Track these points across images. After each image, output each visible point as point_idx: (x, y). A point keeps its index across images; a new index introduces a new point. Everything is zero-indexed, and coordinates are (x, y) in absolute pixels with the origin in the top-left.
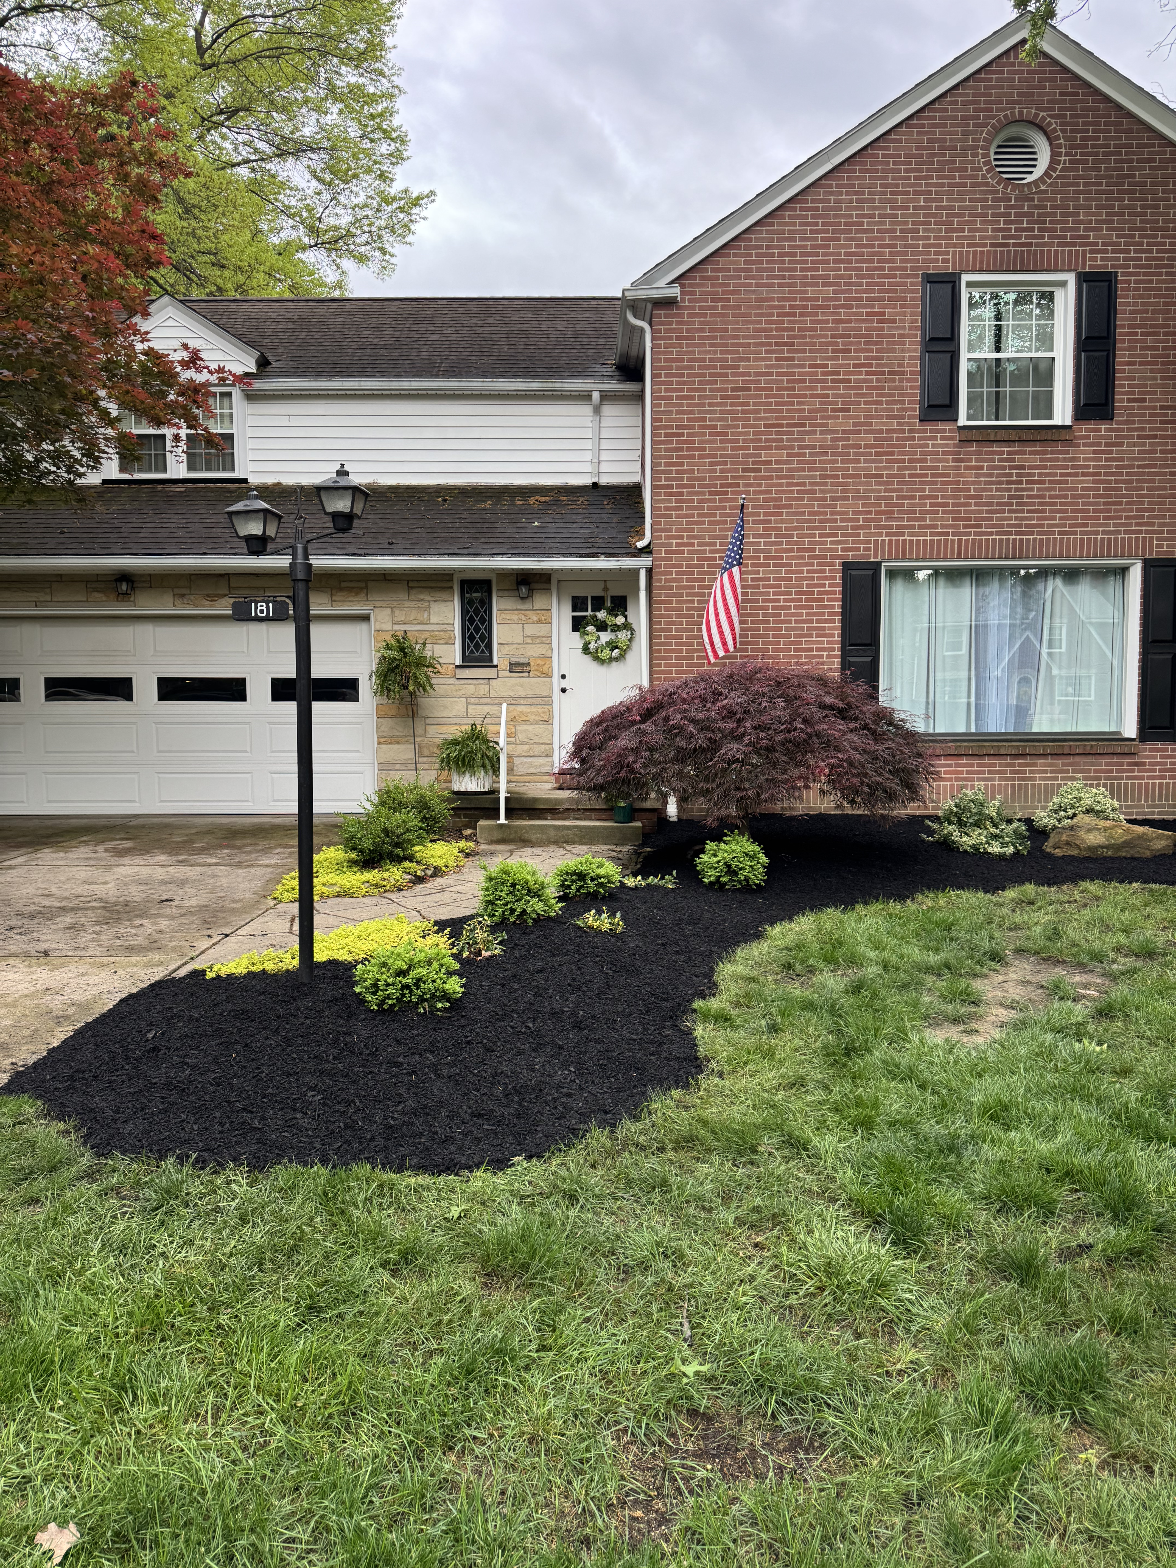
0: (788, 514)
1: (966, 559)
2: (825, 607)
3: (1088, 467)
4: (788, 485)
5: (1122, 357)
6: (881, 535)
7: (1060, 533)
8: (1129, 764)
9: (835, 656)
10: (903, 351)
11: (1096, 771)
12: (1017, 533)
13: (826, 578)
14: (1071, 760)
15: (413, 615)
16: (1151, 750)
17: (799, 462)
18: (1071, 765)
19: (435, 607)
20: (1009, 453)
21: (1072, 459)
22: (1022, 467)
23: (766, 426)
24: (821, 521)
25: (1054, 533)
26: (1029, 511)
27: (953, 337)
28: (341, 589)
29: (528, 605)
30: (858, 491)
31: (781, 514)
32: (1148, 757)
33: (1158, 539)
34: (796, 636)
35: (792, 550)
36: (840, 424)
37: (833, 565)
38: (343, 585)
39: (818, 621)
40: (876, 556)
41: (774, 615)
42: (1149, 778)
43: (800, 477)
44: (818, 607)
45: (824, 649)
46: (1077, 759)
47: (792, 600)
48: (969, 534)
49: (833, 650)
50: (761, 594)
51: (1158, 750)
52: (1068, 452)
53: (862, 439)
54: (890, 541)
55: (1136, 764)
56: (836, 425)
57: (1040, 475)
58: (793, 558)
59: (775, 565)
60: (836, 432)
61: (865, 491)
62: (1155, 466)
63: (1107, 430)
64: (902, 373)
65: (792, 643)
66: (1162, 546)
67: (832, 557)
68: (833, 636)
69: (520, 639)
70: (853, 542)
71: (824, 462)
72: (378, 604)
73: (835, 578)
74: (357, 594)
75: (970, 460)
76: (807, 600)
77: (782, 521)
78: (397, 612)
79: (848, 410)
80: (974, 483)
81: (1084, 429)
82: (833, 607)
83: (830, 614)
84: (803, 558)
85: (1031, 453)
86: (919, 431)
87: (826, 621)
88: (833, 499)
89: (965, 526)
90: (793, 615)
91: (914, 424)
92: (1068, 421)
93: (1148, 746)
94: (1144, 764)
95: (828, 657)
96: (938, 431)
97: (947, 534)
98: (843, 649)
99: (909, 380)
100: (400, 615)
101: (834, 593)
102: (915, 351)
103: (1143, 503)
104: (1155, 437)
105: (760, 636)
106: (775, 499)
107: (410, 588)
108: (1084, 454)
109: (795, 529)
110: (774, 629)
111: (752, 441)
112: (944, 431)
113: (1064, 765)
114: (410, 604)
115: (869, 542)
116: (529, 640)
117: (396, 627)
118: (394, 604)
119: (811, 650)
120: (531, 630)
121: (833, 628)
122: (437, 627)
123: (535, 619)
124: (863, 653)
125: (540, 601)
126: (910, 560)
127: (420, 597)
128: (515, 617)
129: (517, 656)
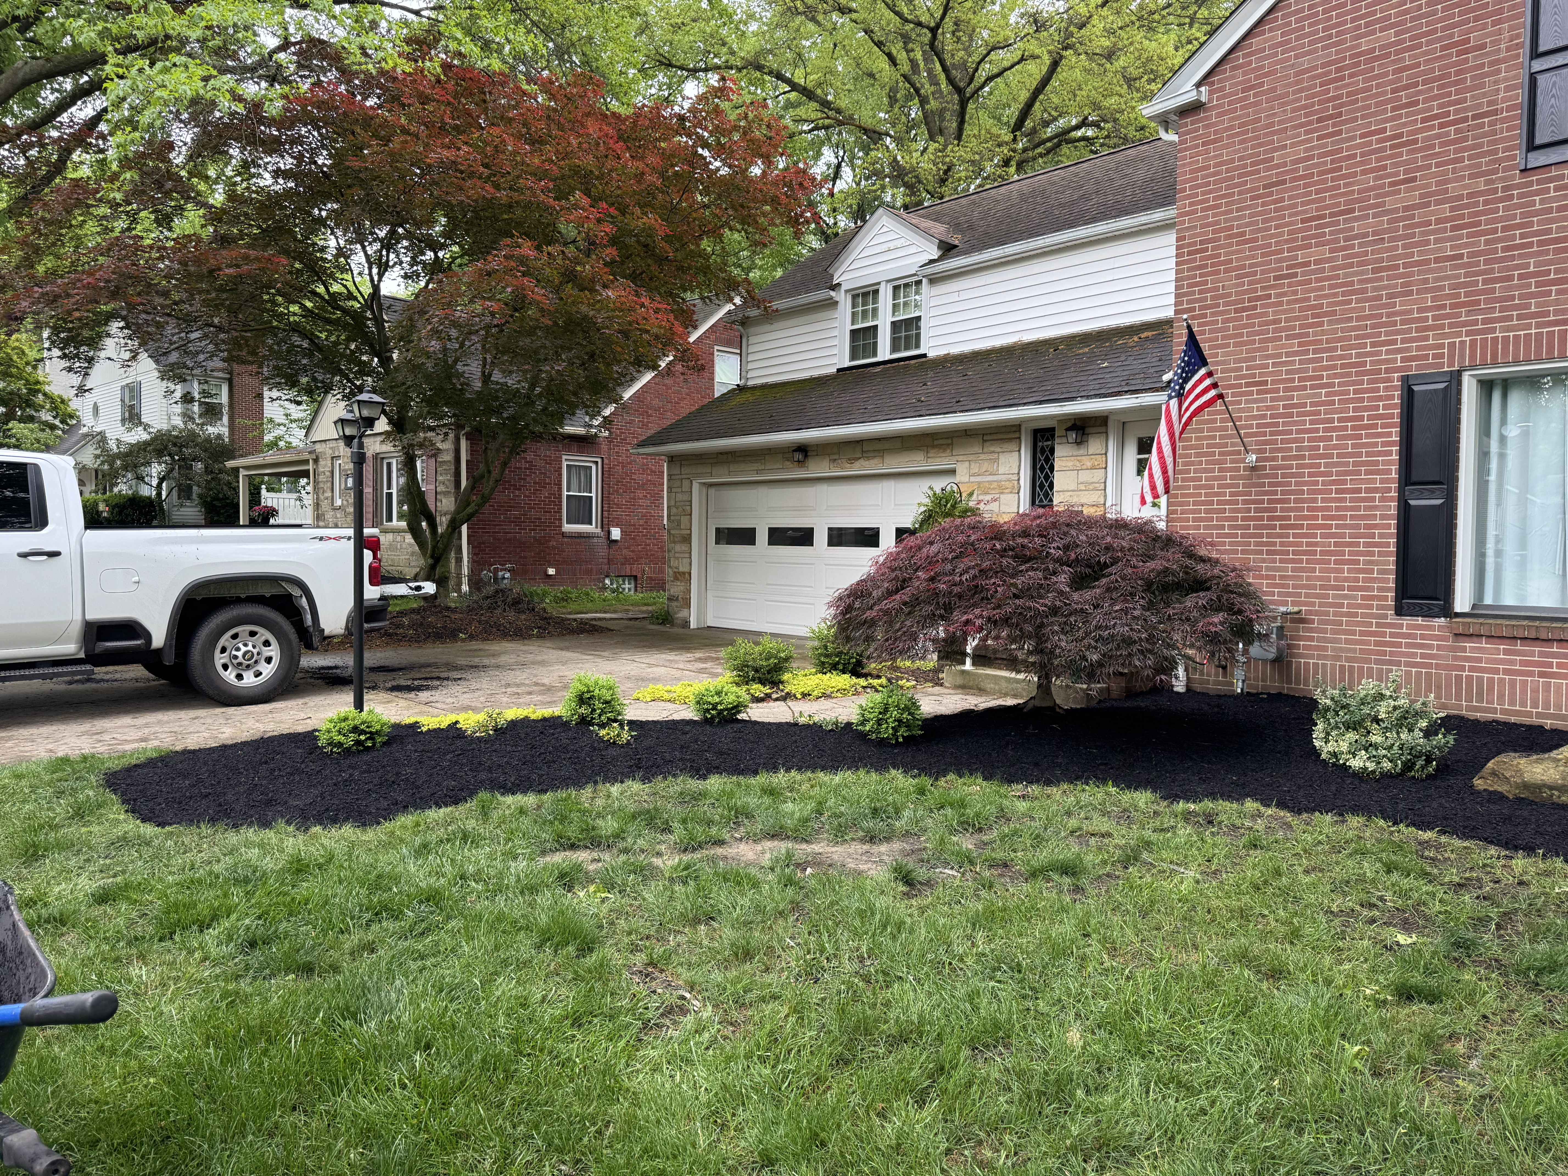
0: (1330, 322)
2: (1379, 435)
4: (1331, 287)
6: (1459, 334)
9: (1391, 499)
10: (1498, 83)
13: (1380, 399)
15: (986, 466)
17: (1345, 257)
19: (1003, 458)
23: (1303, 221)
24: (1373, 326)
28: (934, 447)
29: (1081, 452)
30: (1426, 281)
31: (1321, 324)
34: (1338, 474)
35: (1335, 367)
36: (1400, 199)
37: (1389, 380)
38: (936, 442)
39: (1368, 454)
40: (1451, 364)
41: (1311, 448)
43: (1347, 275)
44: (1368, 436)
45: (1376, 490)
47: (1334, 429)
49: (1389, 490)
50: (1295, 423)
53: (1433, 213)
54: (1473, 343)
56: (1396, 201)
58: (1336, 376)
59: (1313, 387)
60: (1395, 211)
61: (1436, 280)
64: (1497, 113)
65: (1334, 482)
67: (1387, 371)
68: (1389, 472)
69: (1073, 486)
70: (1418, 348)
71: (1379, 251)
72: (960, 458)
73: (1392, 397)
74: (945, 450)
76: (1354, 428)
77: (1323, 333)
78: (973, 465)
79: (1414, 179)
82: (1390, 434)
83: (1384, 444)
84: (1349, 375)
86: (1520, 187)
87: (1380, 453)
88: (1390, 296)
90: (1335, 447)
91: (1512, 178)
95: (1382, 499)
96: (1551, 181)
98: (1401, 490)
99: (1504, 120)
100: (975, 468)
101: (1392, 416)
102: (1516, 77)
105: (1293, 475)
106: (1314, 307)
107: (984, 441)
109: (1339, 340)
110: (1311, 466)
111: (1287, 241)
112: (1561, 177)
114: (982, 456)
115: (1442, 346)
116: (1082, 487)
117: (973, 479)
118: (971, 457)
119: (1359, 491)
120: (1085, 476)
121: (1389, 463)
122: (1003, 477)
123: (1089, 464)
124: (1432, 491)
125: (1095, 445)
126: (1507, 364)
127: (992, 449)
128: (1070, 464)
129: (1071, 504)
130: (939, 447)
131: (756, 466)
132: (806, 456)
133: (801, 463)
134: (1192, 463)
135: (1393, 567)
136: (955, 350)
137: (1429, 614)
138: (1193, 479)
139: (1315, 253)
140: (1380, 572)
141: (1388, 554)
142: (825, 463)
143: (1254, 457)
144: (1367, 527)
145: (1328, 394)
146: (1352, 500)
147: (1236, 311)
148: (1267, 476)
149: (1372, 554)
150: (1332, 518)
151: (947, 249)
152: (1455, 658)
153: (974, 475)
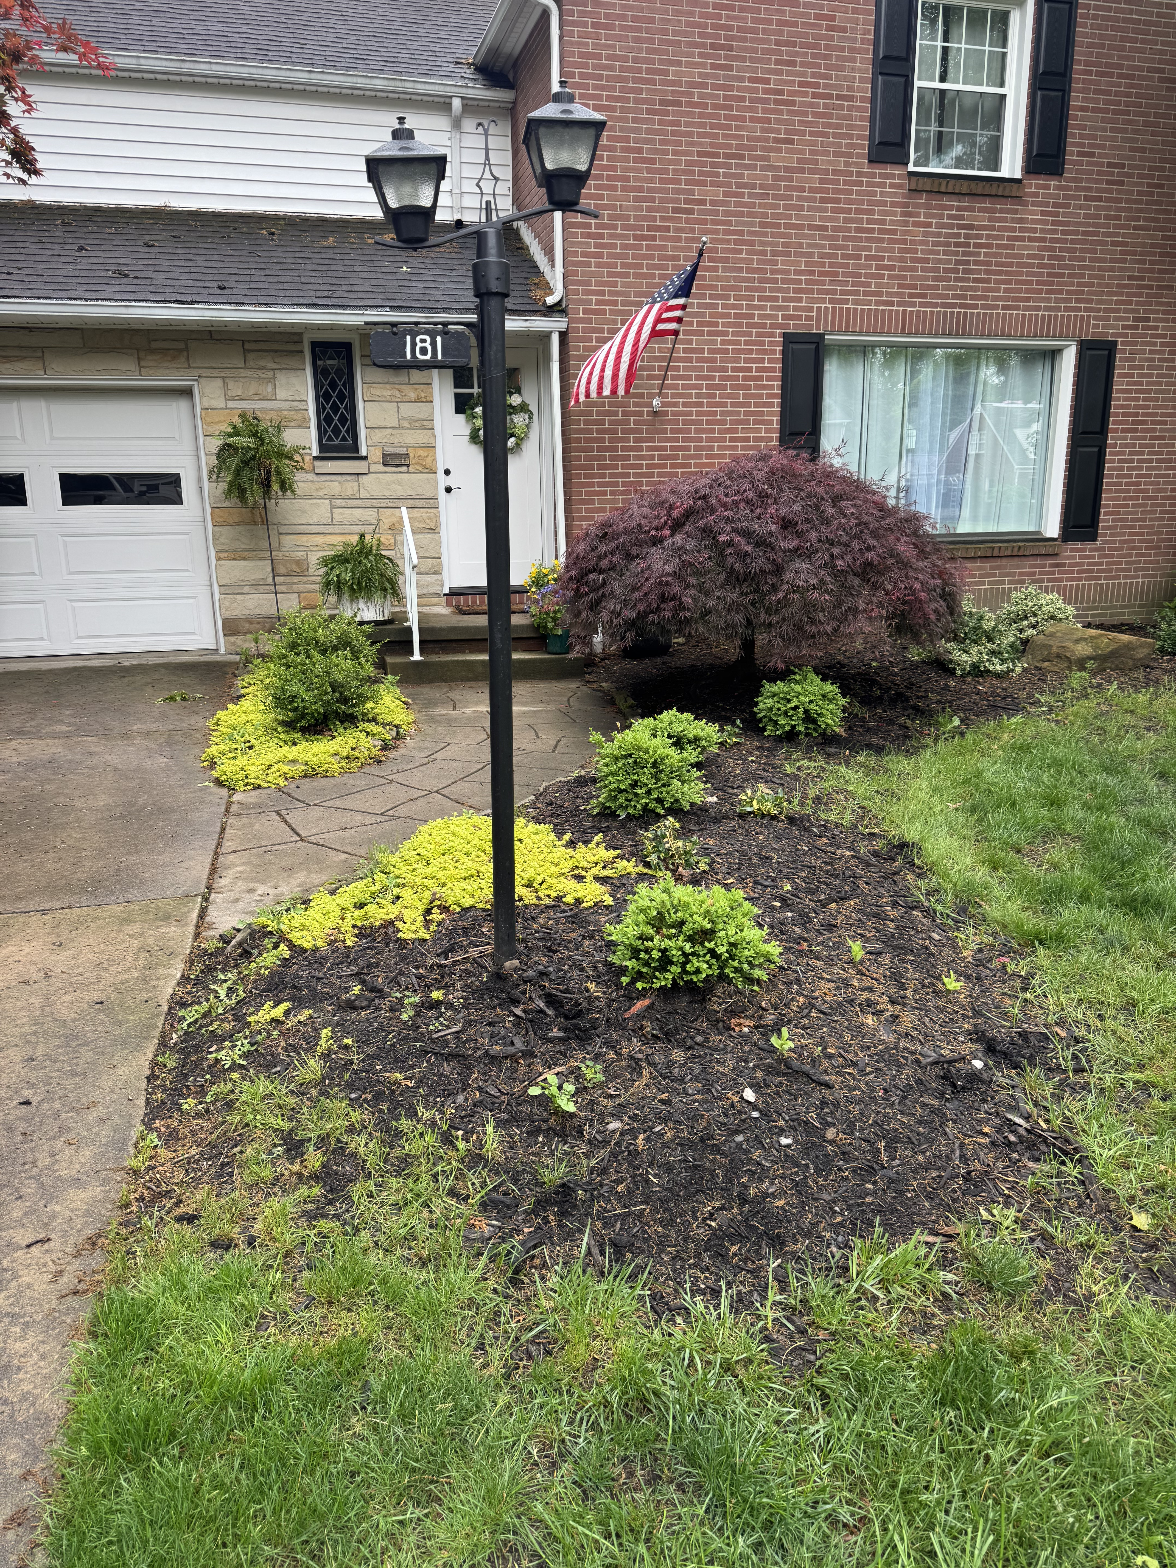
1: (909, 334)
2: (764, 387)
3: (1035, 230)
4: (726, 232)
5: (1076, 100)
6: (824, 301)
7: (1004, 307)
8: (1051, 566)
10: (853, 69)
11: (1021, 574)
12: (962, 306)
13: (765, 352)
14: (998, 562)
15: (253, 387)
16: (1072, 550)
17: (737, 204)
18: (998, 568)
19: (281, 378)
20: (959, 209)
21: (1021, 220)
22: (970, 227)
23: (699, 154)
24: (760, 280)
25: (996, 307)
26: (975, 280)
27: (908, 57)
28: (152, 351)
29: (400, 379)
30: (800, 245)
32: (1068, 558)
33: (1095, 318)
34: (732, 422)
35: (729, 316)
36: (782, 158)
37: (772, 335)
38: (154, 345)
39: (756, 405)
40: (818, 327)
41: (709, 396)
42: (1068, 580)
43: (738, 223)
44: (756, 388)
45: (762, 439)
46: (1004, 561)
47: (729, 378)
48: (913, 304)
49: (772, 439)
50: (694, 369)
51: (1078, 550)
52: (1016, 212)
53: (807, 180)
54: (834, 309)
55: (1057, 565)
56: (779, 159)
57: (988, 237)
58: (729, 325)
60: (778, 168)
61: (810, 246)
62: (1096, 234)
63: (1057, 188)
64: (851, 99)
65: (727, 431)
66: (1096, 326)
67: (771, 326)
68: (771, 422)
69: (393, 422)
70: (794, 308)
71: (765, 206)
72: (204, 372)
73: (774, 352)
74: (174, 358)
75: (918, 215)
76: (744, 378)
77: (718, 278)
78: (231, 384)
79: (792, 141)
80: (922, 243)
81: (1034, 184)
82: (771, 387)
83: (769, 396)
84: (740, 325)
85: (981, 210)
86: (867, 175)
87: (765, 405)
88: (774, 253)
89: (911, 296)
90: (729, 396)
91: (861, 165)
92: (1018, 175)
93: (1070, 546)
94: (1064, 565)
96: (887, 176)
97: (892, 304)
98: (782, 440)
99: (858, 109)
100: (236, 389)
101: (773, 370)
102: (867, 72)
103: (1082, 276)
104: (1100, 199)
105: (692, 422)
107: (246, 350)
108: (1032, 214)
109: (732, 288)
110: (709, 414)
111: (685, 172)
112: (893, 176)
113: (992, 568)
114: (248, 373)
115: (811, 309)
116: (406, 424)
117: (231, 404)
118: (228, 373)
119: (747, 440)
120: (408, 410)
121: (770, 414)
122: (286, 405)
123: (413, 395)
126: (854, 333)
127: (262, 363)
128: (387, 393)
129: (392, 445)
130: (164, 352)
139: (710, 192)
143: (659, 401)
145: (723, 342)
148: (669, 422)
153: (233, 399)
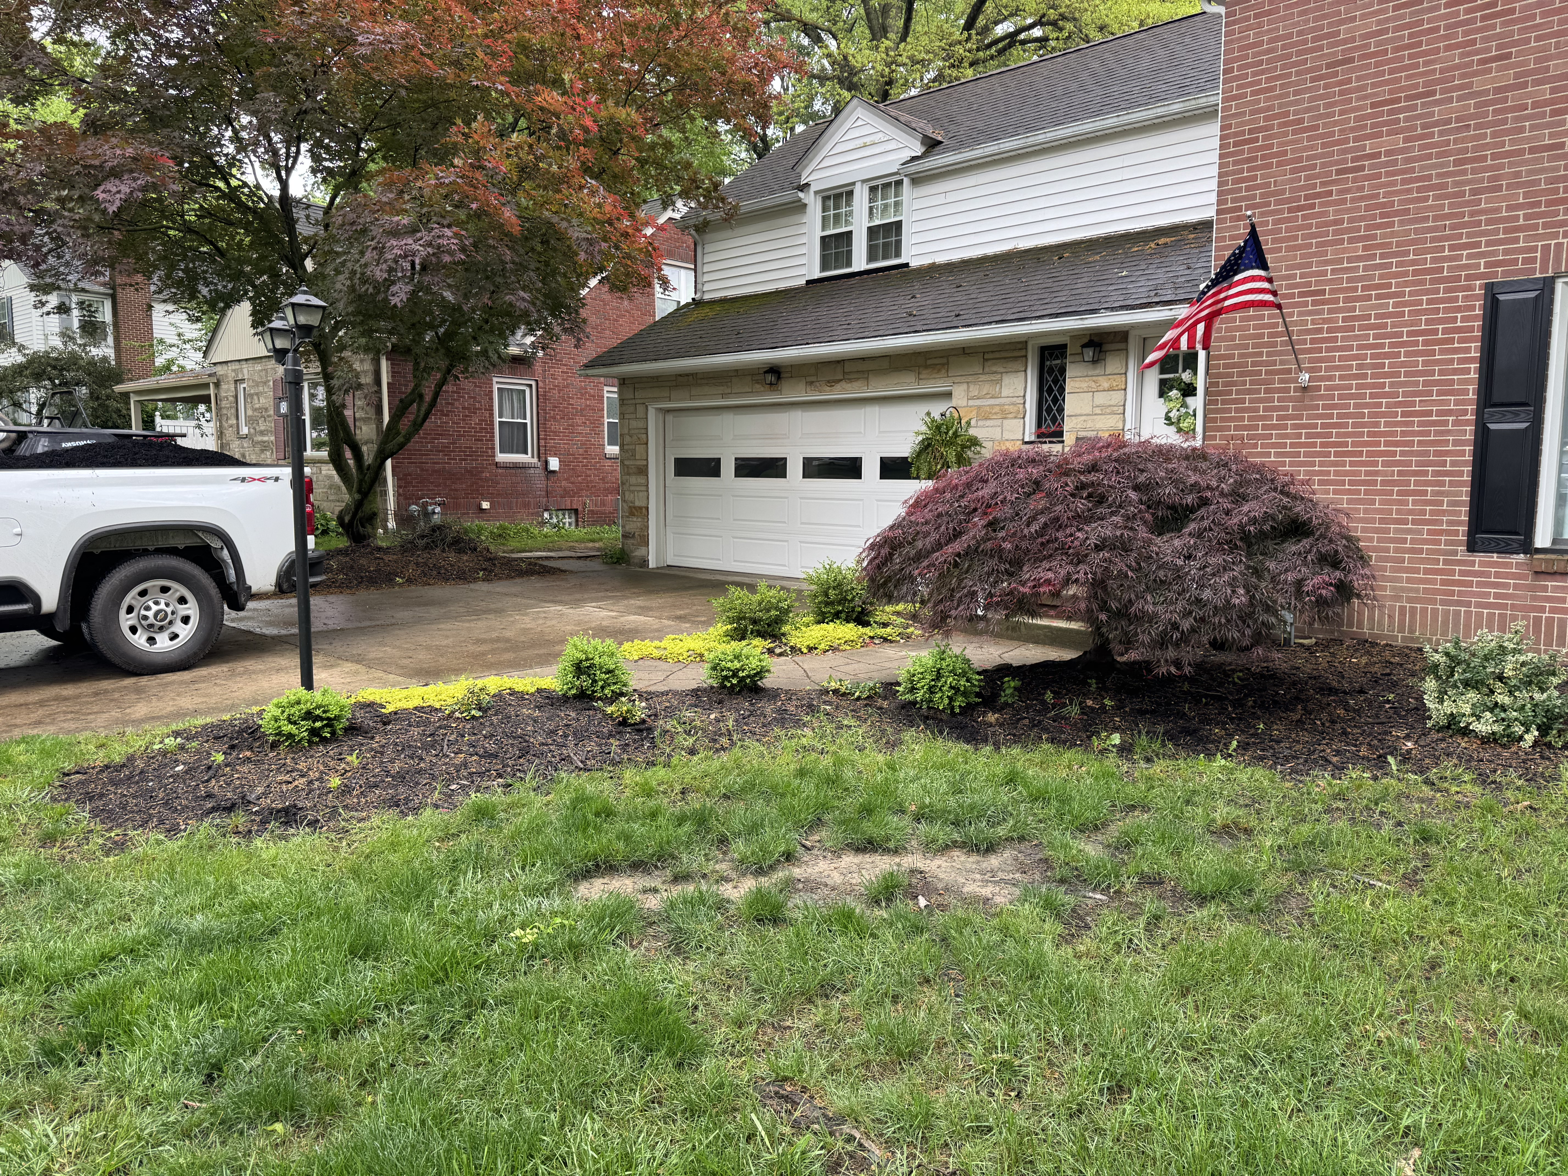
0: (1401, 223)
2: (1456, 351)
4: (1404, 182)
6: (1555, 236)
9: (1467, 423)
13: (1459, 309)
15: (986, 388)
17: (1422, 147)
19: (1007, 380)
23: (1374, 105)
24: (1453, 227)
28: (926, 367)
29: (1097, 372)
30: (1518, 174)
31: (1391, 224)
34: (1405, 394)
35: (1405, 274)
36: (1491, 79)
37: (1471, 288)
38: (929, 362)
39: (1441, 372)
40: (1544, 269)
41: (1374, 366)
43: (1423, 168)
44: (1442, 352)
45: (1449, 413)
47: (1403, 344)
49: (1465, 413)
50: (1357, 338)
53: (1533, 94)
56: (1486, 82)
58: (1406, 284)
59: (1378, 297)
60: (1485, 93)
61: (1530, 173)
65: (1399, 404)
67: (1468, 278)
68: (1466, 392)
69: (1088, 410)
70: (1506, 252)
71: (1463, 140)
72: (957, 379)
73: (1473, 308)
74: (939, 371)
76: (1426, 343)
77: (1393, 234)
78: (972, 387)
79: (1508, 56)
82: (1468, 350)
83: (1461, 361)
84: (1422, 282)
87: (1455, 372)
88: (1476, 192)
90: (1403, 364)
95: (1456, 423)
98: (1479, 413)
100: (974, 390)
101: (1471, 329)
105: (1352, 396)
106: (1383, 205)
107: (985, 360)
109: (1412, 243)
110: (1374, 386)
111: (1353, 130)
114: (983, 377)
115: (1534, 249)
116: (1098, 411)
117: (971, 403)
118: (970, 379)
119: (1429, 413)
120: (1101, 398)
121: (1467, 382)
122: (1008, 401)
123: (1106, 385)
124: (1516, 414)
125: (1113, 365)
127: (994, 369)
128: (1084, 385)
129: (1085, 429)
130: (933, 367)
131: (720, 390)
132: (779, 378)
133: (773, 386)
134: (1234, 384)
135: (1466, 498)
136: (941, 259)
137: (1505, 550)
138: (1234, 402)
139: (1386, 142)
140: (1451, 504)
141: (1461, 484)
142: (802, 386)
143: (1307, 376)
144: (1437, 453)
145: (1396, 305)
146: (1420, 424)
147: (1290, 210)
148: (1321, 397)
149: (1442, 484)
150: (1397, 444)
151: (932, 145)
152: (1533, 598)
153: (972, 398)
